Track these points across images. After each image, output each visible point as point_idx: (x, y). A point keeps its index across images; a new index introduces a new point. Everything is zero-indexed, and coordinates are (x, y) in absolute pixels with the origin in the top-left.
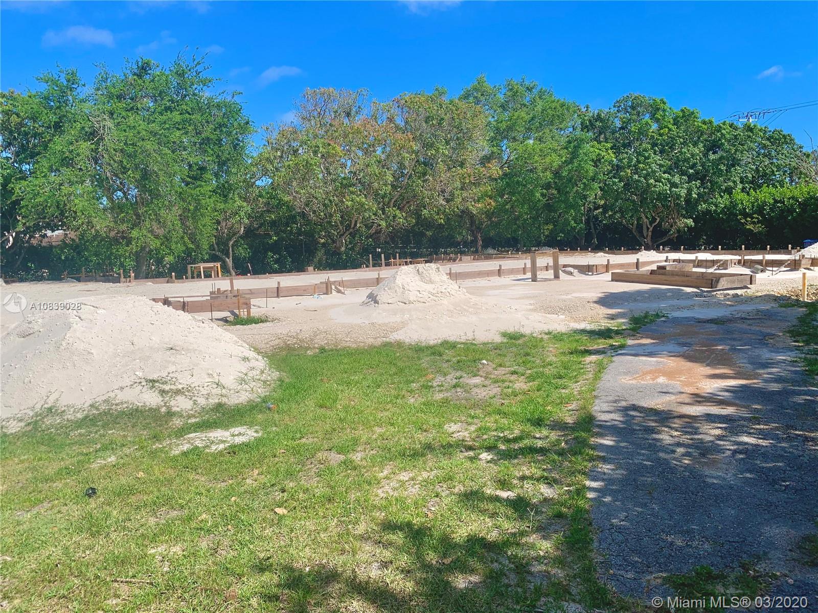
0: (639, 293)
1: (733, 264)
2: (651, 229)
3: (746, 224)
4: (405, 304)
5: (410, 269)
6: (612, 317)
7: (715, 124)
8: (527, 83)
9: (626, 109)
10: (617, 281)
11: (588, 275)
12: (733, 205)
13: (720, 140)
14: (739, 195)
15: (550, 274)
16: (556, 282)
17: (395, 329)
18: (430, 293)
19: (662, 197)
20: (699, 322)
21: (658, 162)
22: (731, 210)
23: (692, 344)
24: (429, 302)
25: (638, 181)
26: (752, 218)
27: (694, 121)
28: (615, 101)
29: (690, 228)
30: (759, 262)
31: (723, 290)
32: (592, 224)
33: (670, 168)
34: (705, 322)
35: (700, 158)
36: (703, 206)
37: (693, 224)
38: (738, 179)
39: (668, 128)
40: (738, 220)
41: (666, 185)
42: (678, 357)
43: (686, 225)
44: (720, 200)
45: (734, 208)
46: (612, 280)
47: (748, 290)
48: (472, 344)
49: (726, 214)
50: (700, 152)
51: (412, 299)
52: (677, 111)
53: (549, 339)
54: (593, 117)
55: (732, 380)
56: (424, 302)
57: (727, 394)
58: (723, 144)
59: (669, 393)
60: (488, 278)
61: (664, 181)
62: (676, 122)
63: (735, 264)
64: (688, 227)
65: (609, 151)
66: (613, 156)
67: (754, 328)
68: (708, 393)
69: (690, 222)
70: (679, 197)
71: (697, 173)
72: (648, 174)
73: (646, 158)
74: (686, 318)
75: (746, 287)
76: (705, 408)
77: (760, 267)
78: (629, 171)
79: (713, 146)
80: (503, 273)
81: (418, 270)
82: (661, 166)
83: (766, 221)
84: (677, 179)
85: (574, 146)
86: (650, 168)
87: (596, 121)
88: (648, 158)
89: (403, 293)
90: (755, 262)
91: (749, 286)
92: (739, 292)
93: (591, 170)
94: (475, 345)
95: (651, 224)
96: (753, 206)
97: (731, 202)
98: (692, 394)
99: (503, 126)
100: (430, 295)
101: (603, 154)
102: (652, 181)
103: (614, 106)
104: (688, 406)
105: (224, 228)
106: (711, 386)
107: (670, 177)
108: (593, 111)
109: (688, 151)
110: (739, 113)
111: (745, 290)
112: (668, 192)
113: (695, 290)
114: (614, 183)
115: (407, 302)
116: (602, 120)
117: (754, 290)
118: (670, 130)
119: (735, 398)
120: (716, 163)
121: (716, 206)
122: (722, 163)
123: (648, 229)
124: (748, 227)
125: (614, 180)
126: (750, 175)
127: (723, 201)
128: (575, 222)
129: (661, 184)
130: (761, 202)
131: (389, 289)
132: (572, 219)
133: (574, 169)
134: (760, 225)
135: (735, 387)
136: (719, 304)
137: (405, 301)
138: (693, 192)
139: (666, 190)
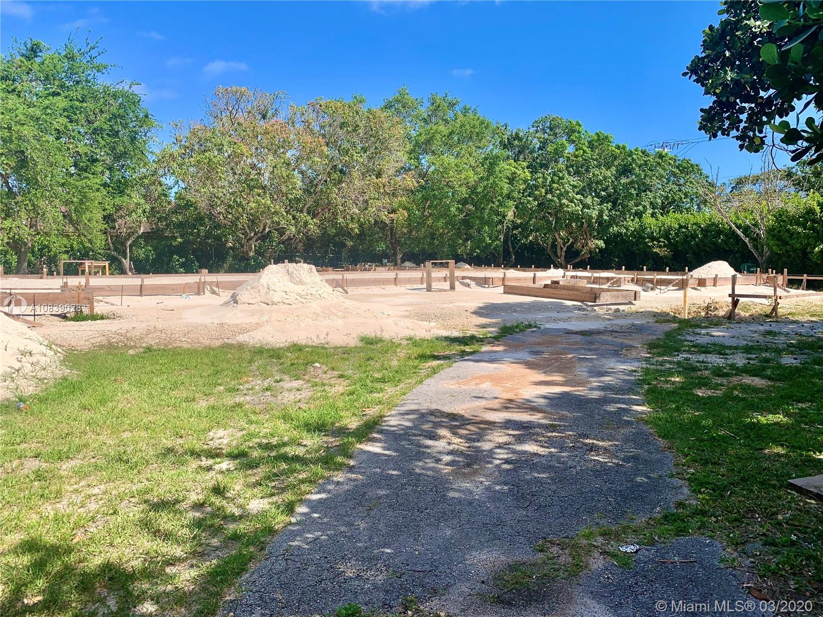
0: (521, 305)
1: (626, 282)
2: (565, 249)
3: (653, 247)
4: (268, 305)
5: (279, 268)
6: (483, 326)
7: (627, 149)
8: (449, 98)
9: (543, 129)
10: (508, 293)
11: (484, 287)
12: (642, 228)
13: (631, 165)
14: (648, 220)
15: (447, 285)
16: (451, 292)
17: (244, 331)
18: (298, 294)
19: (574, 217)
20: (568, 333)
21: (572, 183)
22: (640, 234)
23: (543, 353)
24: (295, 304)
25: (551, 200)
26: (659, 242)
27: (609, 145)
28: (533, 121)
29: (601, 250)
30: (651, 281)
31: (607, 305)
32: (510, 242)
33: (583, 189)
34: (573, 333)
35: (612, 181)
36: (614, 229)
37: (604, 246)
38: (647, 204)
39: (583, 150)
40: (646, 243)
41: (579, 206)
42: (521, 363)
43: (597, 246)
44: (630, 223)
45: (643, 232)
46: (504, 293)
47: (632, 307)
48: (323, 348)
49: (635, 237)
50: (612, 175)
51: (275, 300)
52: (592, 134)
53: (408, 344)
54: (511, 135)
55: (558, 387)
56: (289, 304)
57: (543, 400)
58: (633, 169)
59: (482, 398)
60: (383, 286)
61: (576, 201)
62: (591, 145)
63: (628, 282)
64: (599, 248)
65: (525, 170)
66: (528, 174)
67: (616, 340)
68: (523, 399)
69: (601, 244)
70: (591, 217)
71: (609, 195)
72: (561, 195)
73: (560, 178)
74: (557, 329)
75: (630, 303)
76: (510, 414)
77: (650, 285)
78: (543, 191)
79: (625, 171)
80: (400, 281)
81: (288, 270)
82: (574, 187)
83: (671, 245)
84: (589, 200)
85: (491, 163)
86: (563, 188)
87: (514, 140)
88: (562, 178)
89: (267, 293)
90: (647, 281)
91: (634, 302)
92: (621, 308)
93: (506, 187)
94: (326, 348)
95: (564, 245)
96: (660, 230)
97: (641, 226)
98: (507, 400)
99: (422, 139)
100: (298, 297)
101: (519, 172)
102: (564, 201)
103: (533, 127)
104: (493, 412)
105: (123, 227)
106: (532, 393)
107: (582, 198)
108: (512, 130)
109: (601, 173)
110: (655, 143)
111: (629, 306)
112: (580, 212)
113: (579, 304)
114: (529, 202)
115: (270, 303)
116: (520, 139)
117: (638, 306)
118: (584, 152)
119: (550, 405)
120: (626, 187)
121: (627, 229)
122: (633, 187)
123: (562, 249)
124: (654, 250)
125: (528, 198)
126: (659, 201)
127: (632, 224)
128: (490, 239)
129: (573, 204)
130: (667, 226)
131: (252, 288)
132: (487, 236)
133: (490, 185)
134: (666, 249)
135: (558, 394)
136: (598, 317)
137: (268, 302)
138: (604, 214)
139: (578, 210)
